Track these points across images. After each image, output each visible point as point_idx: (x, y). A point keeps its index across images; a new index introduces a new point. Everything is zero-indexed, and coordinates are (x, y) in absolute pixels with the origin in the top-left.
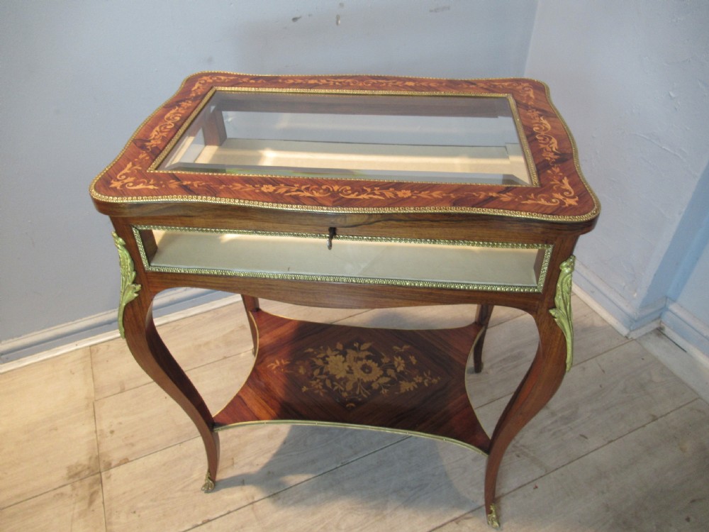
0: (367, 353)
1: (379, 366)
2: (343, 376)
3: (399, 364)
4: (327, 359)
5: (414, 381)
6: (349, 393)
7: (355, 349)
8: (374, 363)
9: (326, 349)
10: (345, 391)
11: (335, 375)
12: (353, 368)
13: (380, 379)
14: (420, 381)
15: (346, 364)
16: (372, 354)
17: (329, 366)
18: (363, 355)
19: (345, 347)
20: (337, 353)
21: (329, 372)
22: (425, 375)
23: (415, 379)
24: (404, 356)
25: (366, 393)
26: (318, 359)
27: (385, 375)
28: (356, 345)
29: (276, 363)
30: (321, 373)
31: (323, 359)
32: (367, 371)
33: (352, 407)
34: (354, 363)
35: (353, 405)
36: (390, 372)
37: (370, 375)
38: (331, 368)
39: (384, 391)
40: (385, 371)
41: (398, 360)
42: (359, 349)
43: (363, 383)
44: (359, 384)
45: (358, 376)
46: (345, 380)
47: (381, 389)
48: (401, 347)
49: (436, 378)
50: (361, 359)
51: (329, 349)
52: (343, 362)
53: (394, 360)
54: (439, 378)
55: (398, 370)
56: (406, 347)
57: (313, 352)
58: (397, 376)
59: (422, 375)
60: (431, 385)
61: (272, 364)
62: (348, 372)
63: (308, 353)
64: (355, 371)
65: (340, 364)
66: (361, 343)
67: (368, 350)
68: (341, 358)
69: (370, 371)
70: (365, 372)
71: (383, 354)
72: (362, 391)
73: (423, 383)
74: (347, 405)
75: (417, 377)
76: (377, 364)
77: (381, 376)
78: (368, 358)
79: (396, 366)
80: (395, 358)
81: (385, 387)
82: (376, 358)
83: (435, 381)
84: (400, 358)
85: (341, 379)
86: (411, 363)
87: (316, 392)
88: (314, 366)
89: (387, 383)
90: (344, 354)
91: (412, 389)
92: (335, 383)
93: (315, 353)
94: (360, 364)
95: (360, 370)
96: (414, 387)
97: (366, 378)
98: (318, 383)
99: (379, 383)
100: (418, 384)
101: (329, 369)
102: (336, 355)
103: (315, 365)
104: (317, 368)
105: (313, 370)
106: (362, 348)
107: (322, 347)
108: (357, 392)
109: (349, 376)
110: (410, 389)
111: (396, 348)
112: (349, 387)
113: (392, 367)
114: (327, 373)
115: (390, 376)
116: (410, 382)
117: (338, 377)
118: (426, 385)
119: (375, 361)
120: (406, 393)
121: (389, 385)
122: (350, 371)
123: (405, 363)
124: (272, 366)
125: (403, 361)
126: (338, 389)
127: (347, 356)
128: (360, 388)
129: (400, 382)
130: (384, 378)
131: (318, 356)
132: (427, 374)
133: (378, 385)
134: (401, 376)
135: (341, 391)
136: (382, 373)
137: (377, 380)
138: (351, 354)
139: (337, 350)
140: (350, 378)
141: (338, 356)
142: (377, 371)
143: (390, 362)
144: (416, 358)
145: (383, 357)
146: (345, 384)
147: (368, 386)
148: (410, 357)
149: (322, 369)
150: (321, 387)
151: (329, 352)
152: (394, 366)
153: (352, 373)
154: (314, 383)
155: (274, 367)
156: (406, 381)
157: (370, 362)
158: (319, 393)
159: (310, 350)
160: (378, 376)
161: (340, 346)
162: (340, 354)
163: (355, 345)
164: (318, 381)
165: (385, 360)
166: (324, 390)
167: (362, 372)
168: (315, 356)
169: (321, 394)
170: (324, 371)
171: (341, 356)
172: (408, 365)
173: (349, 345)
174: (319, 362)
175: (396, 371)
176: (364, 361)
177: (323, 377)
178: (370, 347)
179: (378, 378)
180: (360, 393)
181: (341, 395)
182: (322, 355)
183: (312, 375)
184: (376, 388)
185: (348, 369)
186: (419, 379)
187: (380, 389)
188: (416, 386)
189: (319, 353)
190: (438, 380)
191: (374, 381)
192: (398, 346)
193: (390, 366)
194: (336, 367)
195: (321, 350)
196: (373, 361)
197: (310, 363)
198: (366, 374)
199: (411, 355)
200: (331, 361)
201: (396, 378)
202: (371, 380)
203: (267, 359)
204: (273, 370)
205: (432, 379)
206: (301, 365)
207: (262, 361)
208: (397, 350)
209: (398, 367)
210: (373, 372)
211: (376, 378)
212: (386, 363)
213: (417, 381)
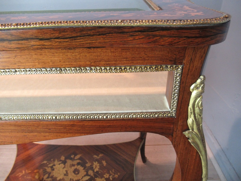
0: (78, 161)
1: (84, 169)
2: (61, 178)
3: (96, 167)
4: (54, 167)
5: (104, 177)
7: (71, 159)
8: (81, 167)
9: (54, 161)
11: (57, 178)
12: (68, 172)
14: (108, 177)
15: (65, 169)
16: (81, 162)
17: (54, 172)
18: (75, 162)
19: (66, 158)
20: (61, 162)
21: (53, 176)
22: (111, 172)
23: (105, 176)
24: (99, 161)
26: (48, 167)
27: (87, 175)
28: (72, 156)
29: (22, 172)
30: (48, 178)
31: (52, 167)
32: (77, 173)
34: (70, 168)
36: (90, 172)
37: (78, 175)
40: (87, 172)
41: (96, 164)
42: (74, 159)
45: (71, 177)
48: (98, 156)
49: (117, 174)
50: (73, 165)
51: (56, 161)
52: (64, 168)
53: (93, 164)
54: (119, 174)
55: (95, 171)
56: (101, 155)
57: (46, 163)
59: (108, 173)
60: (114, 179)
61: (20, 173)
62: (65, 175)
63: (44, 164)
64: (69, 174)
65: (61, 169)
66: (76, 155)
67: (79, 159)
68: (62, 165)
69: (78, 173)
70: (75, 174)
71: (87, 161)
73: (109, 178)
75: (106, 174)
76: (83, 168)
77: (85, 176)
78: (78, 164)
79: (94, 168)
80: (94, 163)
82: (83, 164)
83: (116, 176)
84: (97, 162)
85: (60, 180)
86: (103, 165)
89: (87, 180)
90: (64, 162)
93: (48, 163)
94: (73, 168)
97: (76, 178)
100: (106, 179)
101: (54, 174)
102: (59, 164)
103: (46, 171)
104: (47, 174)
105: (44, 175)
106: (76, 158)
107: (52, 160)
109: (65, 177)
111: (95, 156)
115: (90, 175)
116: (101, 178)
118: (111, 179)
119: (82, 166)
122: (66, 174)
123: (99, 166)
125: (98, 165)
127: (66, 164)
129: (96, 179)
130: (86, 177)
132: (112, 171)
134: (97, 175)
136: (85, 173)
137: (82, 178)
138: (69, 162)
139: (61, 161)
140: (66, 179)
141: (61, 165)
142: (82, 172)
143: (91, 166)
144: (106, 162)
145: (87, 163)
148: (103, 162)
149: (50, 173)
151: (56, 162)
152: (93, 168)
153: (68, 175)
155: (21, 175)
156: (99, 178)
157: (79, 167)
159: (45, 162)
160: (83, 175)
161: (63, 158)
162: (62, 163)
165: (88, 165)
167: (73, 174)
170: (51, 175)
171: (63, 164)
172: (102, 167)
173: (68, 157)
174: (49, 170)
175: (93, 171)
176: (76, 167)
178: (80, 157)
179: (83, 177)
182: (51, 165)
183: (43, 179)
185: (65, 172)
189: (50, 164)
190: (118, 175)
191: (80, 179)
192: (96, 155)
193: (91, 168)
194: (59, 172)
195: (51, 161)
196: (81, 166)
197: (43, 171)
198: (76, 175)
199: (104, 160)
200: (56, 168)
201: (93, 176)
202: (78, 179)
203: (18, 170)
204: (20, 178)
205: (115, 175)
206: (37, 172)
207: (14, 172)
208: (95, 157)
209: (95, 169)
210: (80, 174)
211: (81, 177)
212: (88, 167)
213: (106, 177)
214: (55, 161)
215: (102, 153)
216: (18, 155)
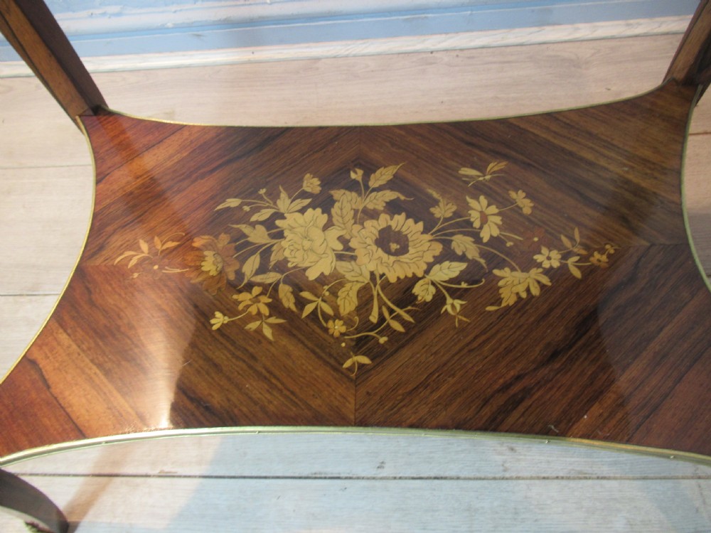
0: (390, 195)
1: (425, 231)
2: (327, 271)
3: (484, 218)
4: (279, 223)
5: (539, 265)
6: (348, 322)
7: (353, 186)
8: (411, 221)
9: (274, 196)
10: (337, 316)
11: (304, 270)
12: (353, 244)
13: (437, 267)
14: (556, 264)
15: (334, 233)
16: (402, 198)
17: (284, 243)
18: (378, 201)
19: (327, 184)
20: (307, 201)
21: (286, 261)
22: (565, 240)
23: (538, 258)
24: (494, 193)
25: (398, 318)
26: (253, 225)
27: (449, 255)
28: (357, 175)
29: (139, 249)
30: (262, 270)
31: (269, 224)
32: (394, 246)
33: (361, 366)
34: (358, 227)
35: (364, 360)
36: (462, 243)
37: (404, 258)
38: (292, 251)
39: (453, 306)
40: (447, 244)
41: (478, 207)
42: (367, 187)
43: (386, 285)
44: (377, 290)
45: (372, 267)
46: (333, 283)
47: (443, 302)
48: (482, 169)
49: (602, 251)
50: (373, 215)
51: (283, 195)
52: (326, 227)
53: (468, 206)
54: (610, 249)
55: (485, 235)
56: (494, 166)
57: (240, 208)
58: (483, 255)
59: (555, 244)
60: (589, 272)
61: (128, 253)
62: (340, 257)
63: (228, 209)
64: (360, 252)
65: (317, 234)
67: (391, 185)
68: (317, 215)
69: (404, 250)
70: (388, 252)
71: (435, 195)
72: (386, 314)
73: (564, 268)
74: (347, 364)
75: (544, 250)
76: (420, 225)
77: (439, 260)
78: (393, 208)
79: (477, 224)
80: (472, 203)
81: (456, 294)
82: (418, 209)
83: (600, 258)
84: (483, 199)
85: (322, 280)
86: (518, 209)
87: (253, 326)
88: (243, 247)
89: (456, 280)
90: (324, 203)
91: (535, 291)
92: (306, 295)
93: (247, 208)
94: (372, 228)
95: (374, 247)
96: (542, 286)
97: (395, 270)
98: (256, 300)
99: (433, 284)
100: (547, 272)
101: (287, 253)
102: (302, 211)
103: (248, 244)
104: (253, 253)
105: (243, 260)
106: (373, 183)
107: (263, 191)
108: (374, 318)
109: (344, 267)
110: (528, 290)
111: (467, 171)
112: (348, 303)
113: (466, 227)
114: (281, 266)
115: (462, 258)
116: (525, 269)
117: (312, 275)
118: (577, 273)
119: (413, 215)
120: (522, 304)
121: (464, 285)
122: (346, 253)
123: (501, 214)
124: (130, 258)
125: (493, 209)
126: (314, 312)
127: (335, 210)
128: (382, 304)
129: (497, 272)
130: (447, 263)
131: (254, 218)
132: (572, 239)
133: (432, 290)
134: (496, 254)
135: (327, 317)
136: (438, 247)
137: (427, 272)
138: (346, 201)
139: (304, 195)
140: (348, 276)
141: (310, 213)
142: (423, 247)
143: (456, 214)
144: (530, 196)
145: (435, 203)
146: (334, 293)
147: (403, 292)
148: (513, 195)
149: (266, 253)
150: (265, 311)
151: (284, 203)
152: (470, 224)
153: (354, 258)
154: (245, 298)
155: (134, 262)
156: (513, 269)
157: (399, 222)
158: (259, 331)
159: (233, 202)
160: (430, 258)
161: (312, 184)
162: (313, 206)
163: (353, 176)
164: (256, 290)
165: (443, 210)
166: (273, 320)
167: (381, 253)
168: (245, 219)
169: (268, 332)
170: (274, 259)
171: (319, 210)
172: (511, 218)
173: (336, 179)
174: (258, 236)
175: (477, 238)
176: (384, 220)
177: (271, 277)
178: (395, 176)
179: (430, 267)
180: (382, 319)
181: (326, 330)
182: (265, 214)
183: (240, 274)
184: (429, 298)
185: (339, 247)
186: (549, 258)
187: (439, 300)
188: (545, 280)
189: (257, 210)
190: (609, 256)
191: (420, 274)
192: (473, 167)
193: (458, 225)
194: (307, 244)
195: (261, 198)
196: (408, 217)
197: (234, 240)
198: (392, 258)
199: (516, 190)
200: (292, 228)
201: (482, 261)
202: (410, 275)
203: (117, 240)
204: (132, 271)
205: (592, 255)
206: (206, 247)
207: (101, 248)
208: (471, 177)
209: (481, 228)
210: (411, 250)
211: (425, 267)
212: (446, 220)
213: (546, 265)
214: (278, 196)
215: (498, 155)
216: (100, 178)
